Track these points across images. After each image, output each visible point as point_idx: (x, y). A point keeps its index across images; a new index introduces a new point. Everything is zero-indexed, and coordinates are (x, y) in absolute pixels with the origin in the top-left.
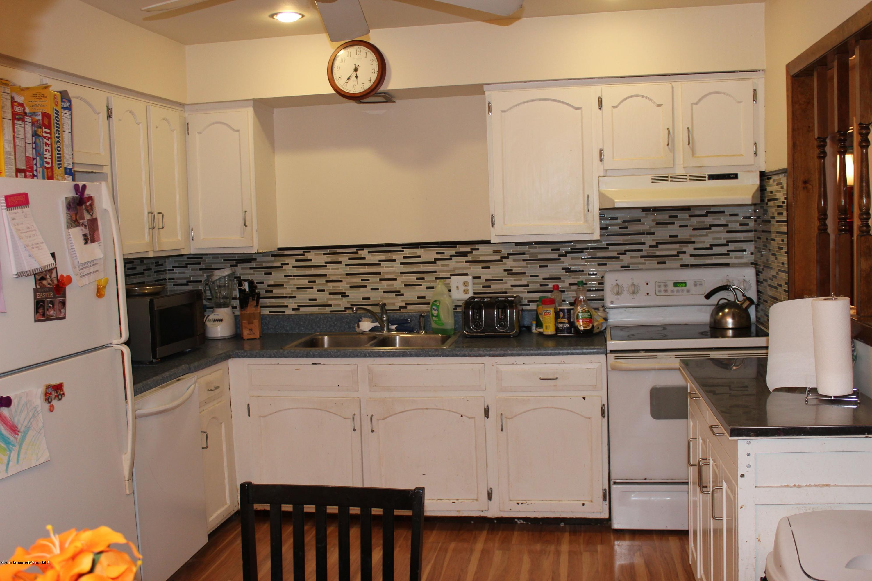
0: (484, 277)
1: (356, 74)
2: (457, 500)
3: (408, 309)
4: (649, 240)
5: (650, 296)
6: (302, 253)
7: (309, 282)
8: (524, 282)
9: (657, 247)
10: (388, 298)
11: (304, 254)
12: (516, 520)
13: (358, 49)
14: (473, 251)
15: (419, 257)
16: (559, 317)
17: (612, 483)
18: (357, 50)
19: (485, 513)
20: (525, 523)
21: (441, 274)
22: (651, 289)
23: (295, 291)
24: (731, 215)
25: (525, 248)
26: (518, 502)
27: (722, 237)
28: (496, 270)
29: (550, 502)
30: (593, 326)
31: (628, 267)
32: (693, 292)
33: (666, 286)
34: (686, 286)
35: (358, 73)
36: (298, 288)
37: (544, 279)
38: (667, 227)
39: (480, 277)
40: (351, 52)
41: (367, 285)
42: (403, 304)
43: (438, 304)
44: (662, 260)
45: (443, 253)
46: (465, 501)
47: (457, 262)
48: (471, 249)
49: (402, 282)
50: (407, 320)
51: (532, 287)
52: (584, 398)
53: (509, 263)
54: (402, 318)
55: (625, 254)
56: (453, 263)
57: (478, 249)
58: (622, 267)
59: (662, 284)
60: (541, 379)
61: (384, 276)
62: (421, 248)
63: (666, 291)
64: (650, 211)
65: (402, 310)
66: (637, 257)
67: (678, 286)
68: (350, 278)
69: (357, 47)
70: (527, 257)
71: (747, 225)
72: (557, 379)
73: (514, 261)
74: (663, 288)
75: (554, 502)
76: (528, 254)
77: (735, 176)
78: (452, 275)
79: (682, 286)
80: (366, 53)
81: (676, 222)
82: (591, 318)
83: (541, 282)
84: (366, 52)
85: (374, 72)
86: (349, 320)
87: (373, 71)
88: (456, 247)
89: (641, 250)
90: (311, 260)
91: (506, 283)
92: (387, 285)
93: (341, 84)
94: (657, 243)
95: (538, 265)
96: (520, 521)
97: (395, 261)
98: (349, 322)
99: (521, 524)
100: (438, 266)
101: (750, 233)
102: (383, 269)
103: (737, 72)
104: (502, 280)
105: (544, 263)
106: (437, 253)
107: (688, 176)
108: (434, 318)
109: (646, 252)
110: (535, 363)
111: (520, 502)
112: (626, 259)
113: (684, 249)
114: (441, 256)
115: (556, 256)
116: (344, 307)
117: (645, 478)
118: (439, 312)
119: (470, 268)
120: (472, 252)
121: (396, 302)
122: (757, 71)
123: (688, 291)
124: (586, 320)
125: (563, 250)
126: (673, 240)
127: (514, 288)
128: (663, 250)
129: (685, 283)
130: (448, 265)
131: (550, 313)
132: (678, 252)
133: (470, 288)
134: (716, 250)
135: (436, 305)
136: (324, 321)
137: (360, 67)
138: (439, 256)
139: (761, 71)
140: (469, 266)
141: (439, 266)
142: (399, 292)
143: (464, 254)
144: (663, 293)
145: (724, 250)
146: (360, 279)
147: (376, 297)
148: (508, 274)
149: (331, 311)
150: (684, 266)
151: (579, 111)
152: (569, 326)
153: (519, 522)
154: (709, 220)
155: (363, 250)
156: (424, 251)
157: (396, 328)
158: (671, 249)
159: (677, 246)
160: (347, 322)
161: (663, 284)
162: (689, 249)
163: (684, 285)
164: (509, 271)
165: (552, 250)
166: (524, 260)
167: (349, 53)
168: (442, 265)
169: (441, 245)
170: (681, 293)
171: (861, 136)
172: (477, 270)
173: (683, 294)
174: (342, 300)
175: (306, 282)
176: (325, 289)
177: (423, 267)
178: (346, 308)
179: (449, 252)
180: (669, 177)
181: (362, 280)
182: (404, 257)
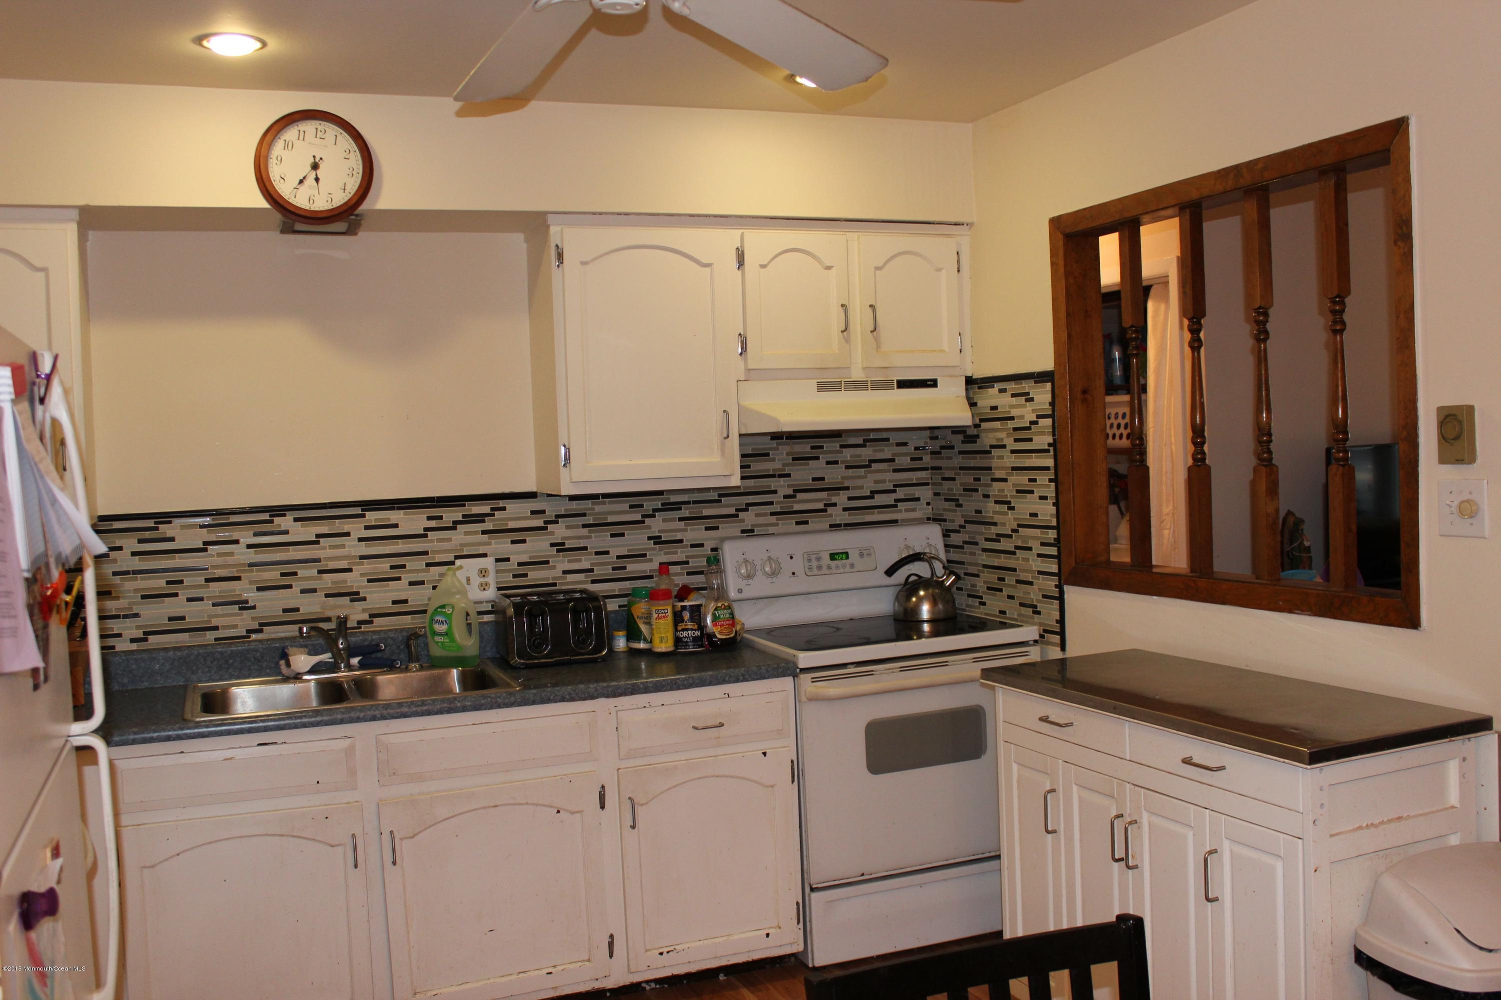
0: (515, 559)
1: (316, 175)
2: (555, 966)
3: (374, 624)
4: (783, 487)
5: (798, 576)
6: (153, 525)
7: (168, 583)
8: (585, 565)
9: (795, 497)
10: (336, 607)
11: (158, 527)
12: (643, 985)
13: (320, 128)
14: (496, 512)
15: (396, 526)
16: (682, 621)
17: (807, 889)
18: (317, 129)
19: (602, 982)
20: (658, 986)
21: (436, 556)
22: (798, 565)
23: (137, 603)
24: (898, 444)
25: (588, 504)
26: (661, 951)
27: (887, 479)
28: (537, 546)
29: (714, 940)
30: (736, 632)
31: (752, 531)
32: (858, 567)
33: (818, 559)
34: (847, 558)
35: (319, 172)
36: (143, 597)
37: (618, 557)
38: (808, 464)
39: (508, 560)
40: (304, 132)
41: (293, 584)
42: (365, 617)
43: (448, 611)
44: (802, 518)
45: (441, 518)
46: (570, 966)
47: (466, 533)
48: (492, 509)
49: (362, 575)
50: (378, 645)
51: (599, 572)
52: (765, 754)
53: (559, 531)
54: (366, 643)
55: (746, 510)
56: (459, 537)
57: (504, 509)
58: (743, 531)
59: (813, 557)
60: (695, 728)
61: (327, 564)
62: (399, 508)
63: (819, 568)
64: (783, 439)
65: (364, 628)
66: (765, 515)
67: (836, 559)
68: (258, 571)
69: (317, 122)
70: (590, 520)
71: (921, 459)
72: (721, 725)
73: (568, 527)
74: (815, 564)
75: (721, 940)
76: (590, 515)
77: (933, 383)
78: (457, 557)
79: (842, 559)
80: (336, 136)
81: (821, 456)
82: (733, 618)
83: (614, 563)
84: (336, 134)
85: (351, 175)
86: (258, 654)
87: (349, 172)
88: (464, 505)
89: (771, 503)
90: (172, 539)
91: (554, 567)
92: (333, 583)
93: (285, 189)
94: (795, 491)
95: (609, 534)
96: (650, 986)
97: (348, 534)
98: (260, 658)
99: (653, 989)
100: (432, 541)
101: (924, 472)
102: (325, 551)
103: (934, 224)
104: (547, 562)
105: (617, 529)
106: (430, 518)
107: (869, 382)
108: (437, 638)
109: (778, 506)
110: (681, 702)
111: (665, 950)
112: (749, 518)
113: (834, 500)
114: (436, 524)
115: (638, 517)
116: (245, 630)
117: (861, 874)
118: (450, 628)
119: (490, 544)
120: (493, 515)
121: (356, 613)
122: (960, 225)
123: (852, 566)
124: (728, 623)
125: (649, 505)
126: (818, 485)
127: (568, 576)
128: (804, 502)
129: (847, 553)
130: (450, 540)
131: (667, 614)
132: (826, 505)
133: (491, 579)
134: (879, 500)
135: (444, 614)
136: (205, 660)
137: (323, 161)
138: (433, 524)
139: (965, 225)
140: (489, 539)
141: (434, 542)
142: (358, 593)
143: (479, 518)
144: (815, 572)
145: (889, 499)
146: (279, 573)
147: (310, 606)
148: (558, 551)
149: (216, 639)
150: (834, 527)
151: (708, 269)
152: (699, 634)
153: (648, 988)
154: (867, 453)
155: (284, 515)
156: (405, 514)
157: (359, 662)
158: (814, 501)
159: (823, 495)
160: (255, 659)
161: (815, 556)
162: (841, 499)
163: (844, 556)
164: (560, 547)
165: (631, 507)
166: (584, 526)
167: (302, 133)
168: (439, 540)
169: (438, 502)
170: (842, 570)
171: (1257, 325)
172: (502, 546)
173: (846, 570)
174: (242, 615)
175: (162, 583)
176: (205, 596)
177: (403, 544)
178: (249, 631)
179: (451, 515)
180: (843, 383)
181: (283, 575)
182: (367, 528)
